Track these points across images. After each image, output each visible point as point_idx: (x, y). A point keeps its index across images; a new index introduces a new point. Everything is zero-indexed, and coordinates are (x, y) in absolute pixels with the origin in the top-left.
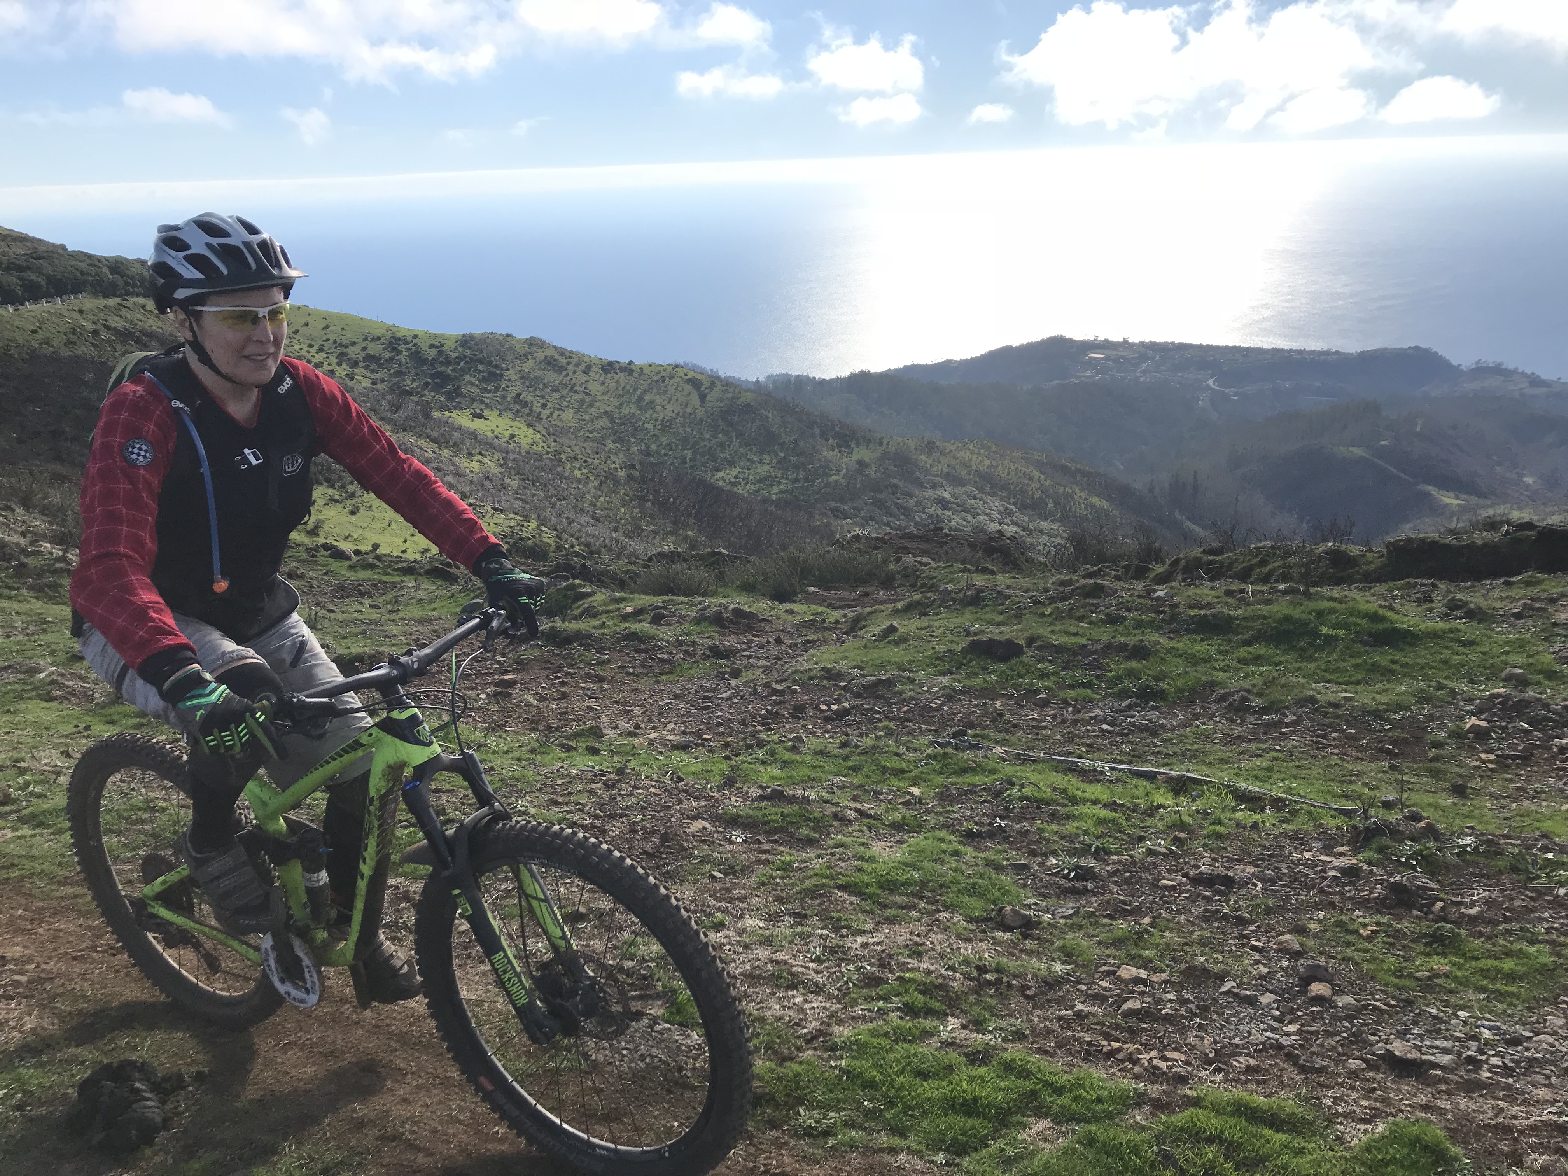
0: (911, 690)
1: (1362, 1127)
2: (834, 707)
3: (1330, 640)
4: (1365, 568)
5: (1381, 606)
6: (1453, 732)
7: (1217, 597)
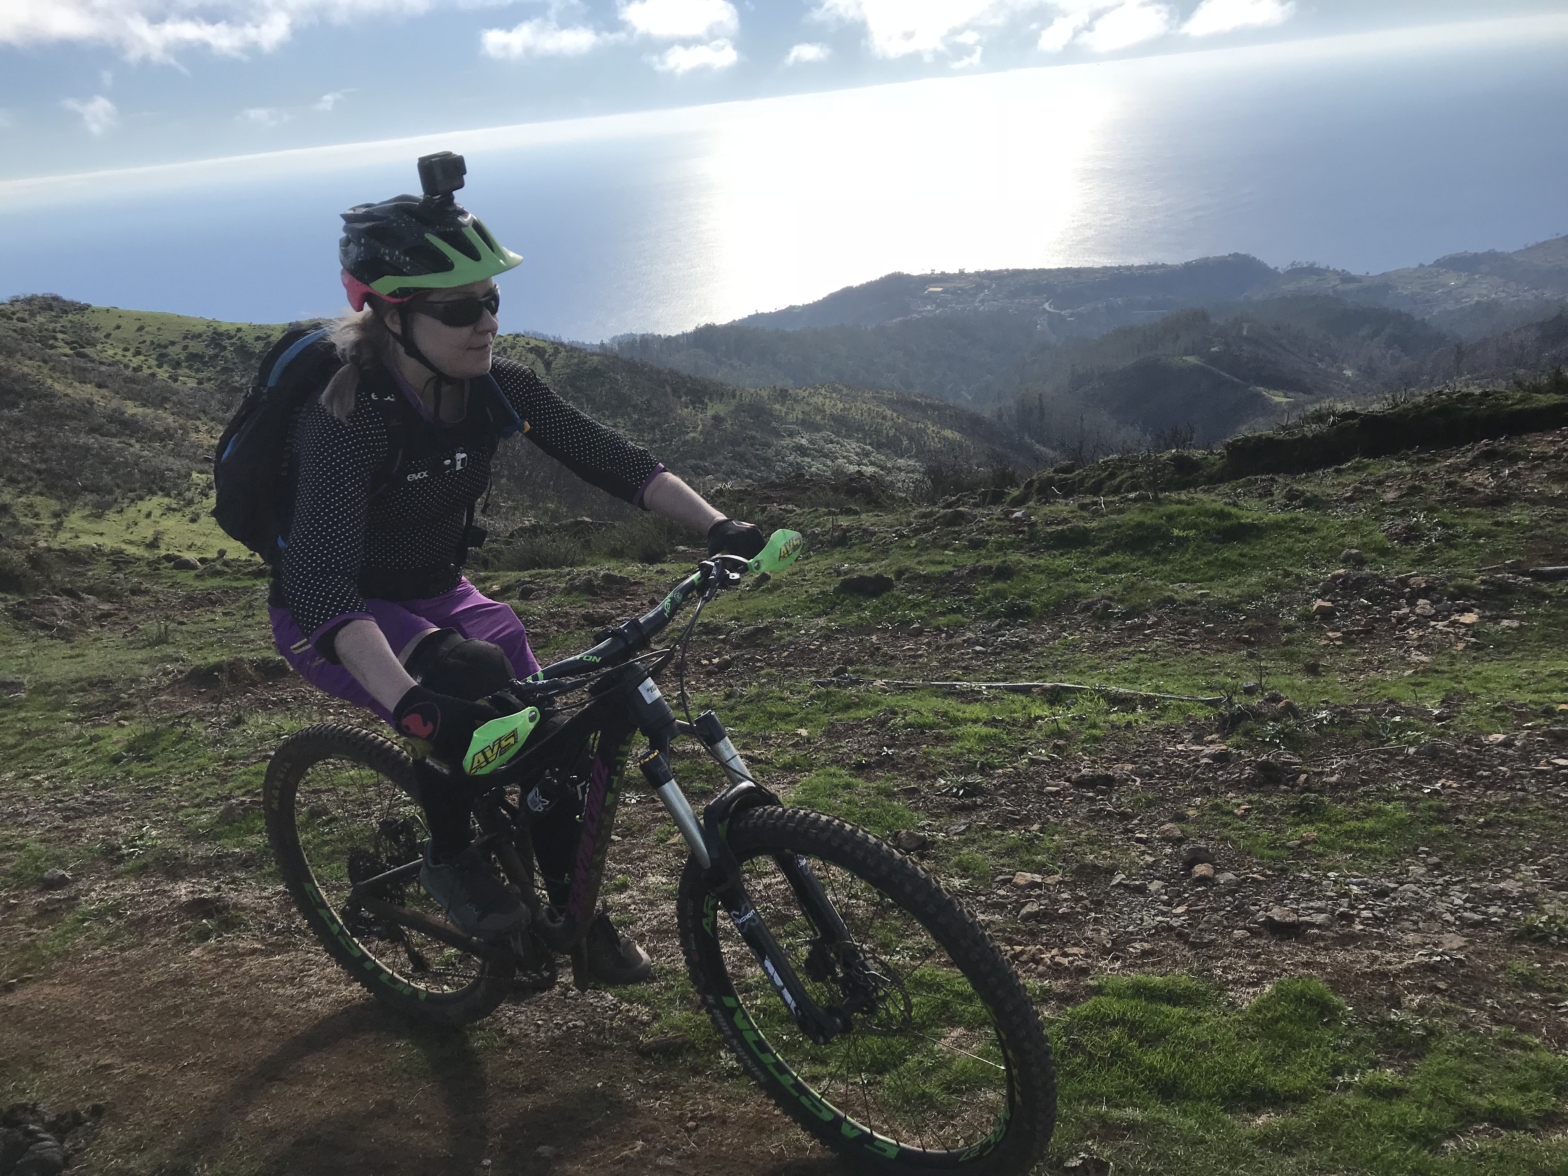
0: (789, 635)
1: (1251, 990)
2: (716, 661)
3: (1182, 542)
4: (1208, 470)
5: (1226, 504)
6: (1303, 615)
7: (1072, 512)
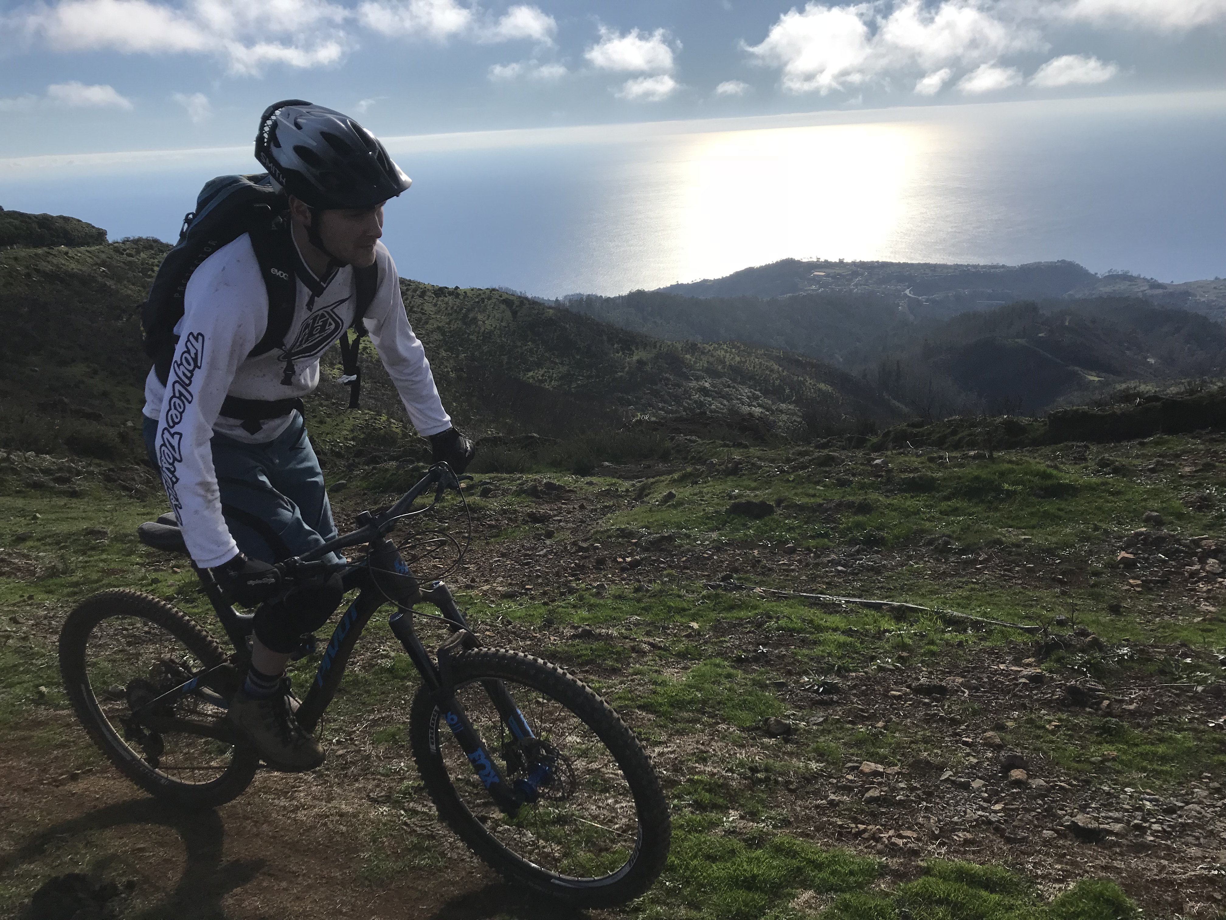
0: (688, 544)
1: (1057, 886)
2: (628, 559)
3: (1010, 494)
4: (1033, 434)
5: (1048, 466)
6: (1108, 563)
7: (922, 463)
